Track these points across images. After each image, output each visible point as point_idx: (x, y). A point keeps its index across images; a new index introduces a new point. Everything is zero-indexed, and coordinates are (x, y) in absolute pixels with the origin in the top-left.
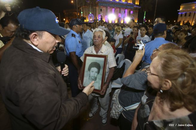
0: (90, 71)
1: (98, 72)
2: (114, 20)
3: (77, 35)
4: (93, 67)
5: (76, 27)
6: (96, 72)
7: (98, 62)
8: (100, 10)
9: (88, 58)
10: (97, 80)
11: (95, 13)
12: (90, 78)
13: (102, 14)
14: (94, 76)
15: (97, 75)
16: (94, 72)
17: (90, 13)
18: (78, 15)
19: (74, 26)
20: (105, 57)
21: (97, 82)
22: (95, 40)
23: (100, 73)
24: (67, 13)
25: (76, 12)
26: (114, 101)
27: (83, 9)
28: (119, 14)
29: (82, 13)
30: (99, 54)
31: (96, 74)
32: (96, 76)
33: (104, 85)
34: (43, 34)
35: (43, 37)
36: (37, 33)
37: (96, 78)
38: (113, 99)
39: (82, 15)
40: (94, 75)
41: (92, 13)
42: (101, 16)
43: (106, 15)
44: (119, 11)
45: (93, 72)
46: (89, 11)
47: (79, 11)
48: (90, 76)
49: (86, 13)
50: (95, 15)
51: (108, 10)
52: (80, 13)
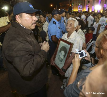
0: (60, 54)
1: (65, 56)
2: (99, 10)
3: (57, 22)
5: (56, 16)
8: (88, 2)
10: (63, 62)
11: (84, 5)
13: (89, 5)
16: (62, 55)
17: (80, 4)
18: (70, 6)
19: (55, 15)
21: (62, 64)
22: (67, 27)
24: (62, 5)
25: (69, 3)
27: (74, 1)
28: (105, 5)
29: (73, 4)
31: (63, 57)
37: (62, 60)
39: (73, 6)
41: (81, 4)
42: (89, 7)
43: (93, 6)
44: (105, 2)
46: (79, 3)
47: (71, 3)
49: (76, 4)
50: (83, 6)
51: (95, 1)
52: (72, 5)
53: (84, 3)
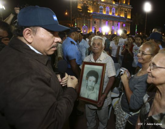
1: (96, 82)
2: (107, 32)
4: (91, 76)
6: (94, 81)
7: (96, 71)
8: (94, 23)
9: (86, 66)
10: (95, 90)
12: (88, 87)
13: (96, 26)
14: (92, 86)
15: (95, 85)
16: (92, 81)
17: (84, 25)
18: (72, 26)
20: (103, 65)
21: (94, 92)
23: (98, 83)
26: (117, 112)
27: (77, 20)
29: (76, 24)
30: (98, 62)
32: (93, 85)
33: (101, 96)
34: (37, 30)
35: (37, 33)
36: (31, 29)
37: (93, 88)
38: (115, 110)
40: (92, 84)
41: (85, 25)
42: (95, 28)
43: (100, 27)
44: (113, 24)
45: (90, 81)
46: (83, 23)
47: (72, 23)
48: (87, 85)
49: (80, 25)
50: (89, 27)
51: (102, 22)
52: (74, 24)
53: (90, 24)
